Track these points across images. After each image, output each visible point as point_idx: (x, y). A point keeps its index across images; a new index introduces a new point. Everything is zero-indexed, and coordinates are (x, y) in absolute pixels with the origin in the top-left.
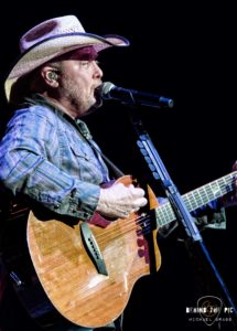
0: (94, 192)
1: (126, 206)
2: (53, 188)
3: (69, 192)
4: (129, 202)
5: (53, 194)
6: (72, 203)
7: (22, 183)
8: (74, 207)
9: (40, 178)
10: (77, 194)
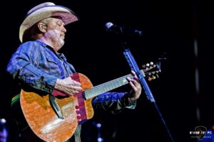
0: (54, 79)
1: (71, 88)
2: (32, 76)
3: (39, 78)
4: (72, 87)
5: (32, 78)
6: (42, 84)
7: (16, 73)
8: (44, 86)
9: (26, 71)
10: (45, 80)
